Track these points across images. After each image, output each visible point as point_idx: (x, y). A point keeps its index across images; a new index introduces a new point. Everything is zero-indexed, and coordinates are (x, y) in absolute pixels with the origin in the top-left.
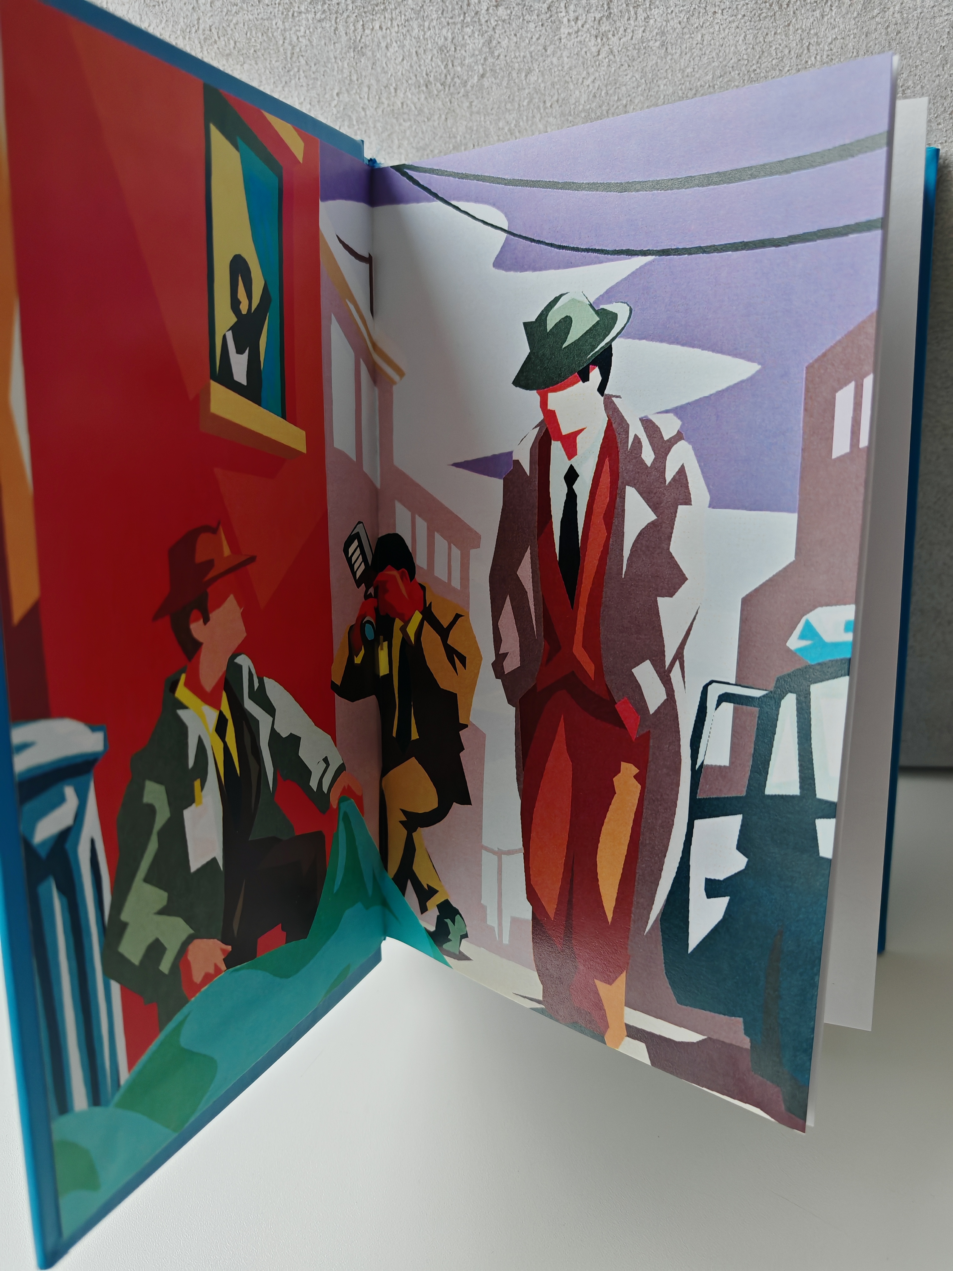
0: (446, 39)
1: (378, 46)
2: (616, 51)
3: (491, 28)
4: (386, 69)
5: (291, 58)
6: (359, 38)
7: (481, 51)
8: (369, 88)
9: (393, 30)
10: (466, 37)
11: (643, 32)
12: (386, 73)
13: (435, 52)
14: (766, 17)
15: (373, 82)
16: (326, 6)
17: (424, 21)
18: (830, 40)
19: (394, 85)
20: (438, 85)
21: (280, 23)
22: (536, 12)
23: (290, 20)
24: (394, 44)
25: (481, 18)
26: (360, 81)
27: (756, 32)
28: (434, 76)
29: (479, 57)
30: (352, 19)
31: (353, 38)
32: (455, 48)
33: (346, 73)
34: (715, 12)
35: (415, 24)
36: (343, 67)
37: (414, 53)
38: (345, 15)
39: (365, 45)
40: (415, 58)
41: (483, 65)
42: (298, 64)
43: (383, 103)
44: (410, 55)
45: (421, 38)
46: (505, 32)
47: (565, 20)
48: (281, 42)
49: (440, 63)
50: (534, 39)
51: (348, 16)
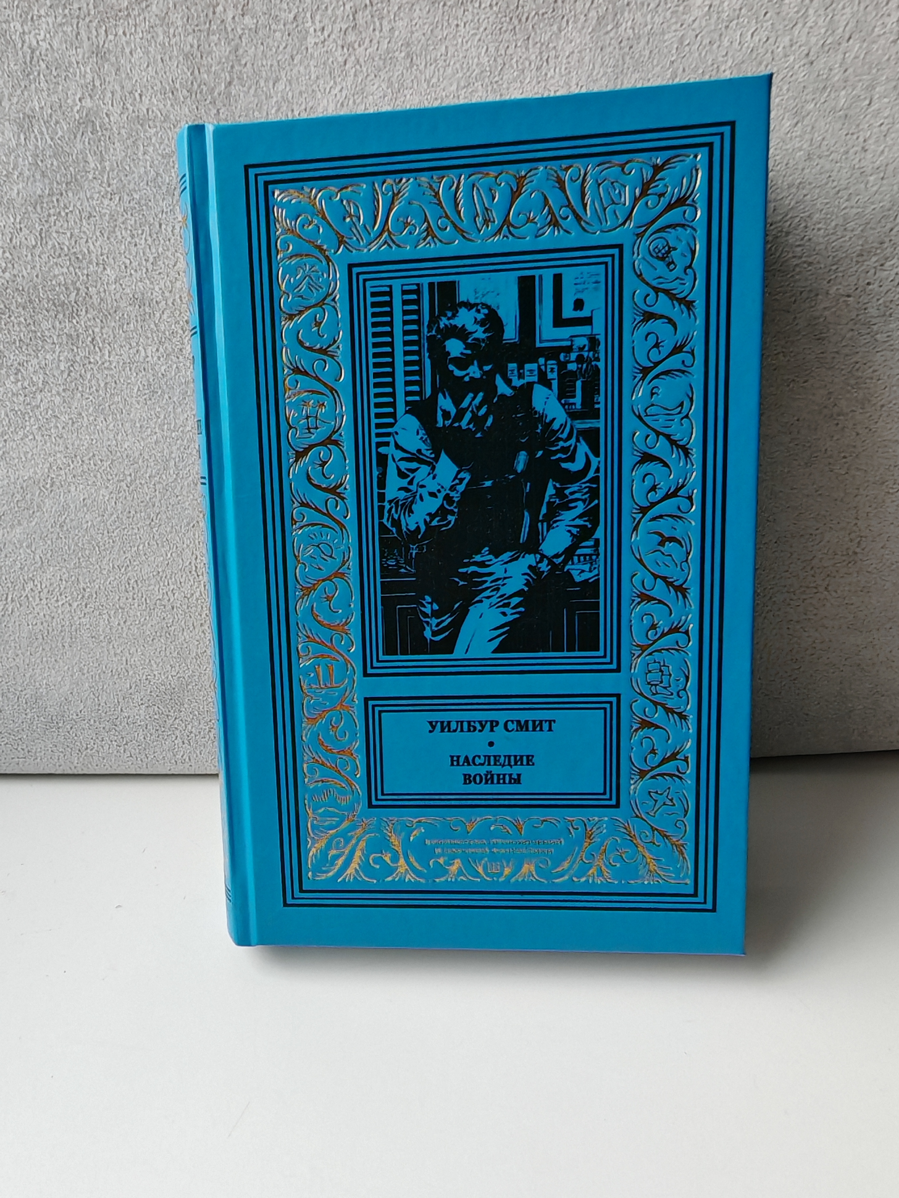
0: (192, 46)
1: (122, 52)
2: (361, 60)
3: (238, 36)
4: (130, 75)
5: (31, 63)
6: (101, 43)
7: (227, 58)
8: (112, 93)
9: (137, 36)
10: (212, 44)
11: (389, 42)
12: (130, 79)
13: (181, 58)
14: (506, 31)
15: (117, 88)
16: (67, 11)
17: (169, 28)
18: (567, 54)
19: (139, 91)
20: (185, 92)
21: (18, 26)
22: (282, 22)
23: (29, 23)
24: (139, 49)
25: (227, 26)
26: (103, 87)
27: (497, 44)
28: (180, 83)
29: (226, 65)
30: (94, 24)
31: (96, 43)
32: (202, 57)
33: (89, 77)
34: (457, 25)
35: (160, 30)
36: (85, 71)
37: (160, 60)
38: (87, 20)
39: (109, 50)
40: (160, 64)
41: (229, 72)
42: (38, 68)
43: (127, 109)
44: (155, 61)
45: (167, 44)
46: (252, 40)
47: (312, 30)
48: (20, 45)
49: (186, 70)
50: (281, 48)
51: (90, 21)
